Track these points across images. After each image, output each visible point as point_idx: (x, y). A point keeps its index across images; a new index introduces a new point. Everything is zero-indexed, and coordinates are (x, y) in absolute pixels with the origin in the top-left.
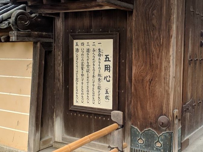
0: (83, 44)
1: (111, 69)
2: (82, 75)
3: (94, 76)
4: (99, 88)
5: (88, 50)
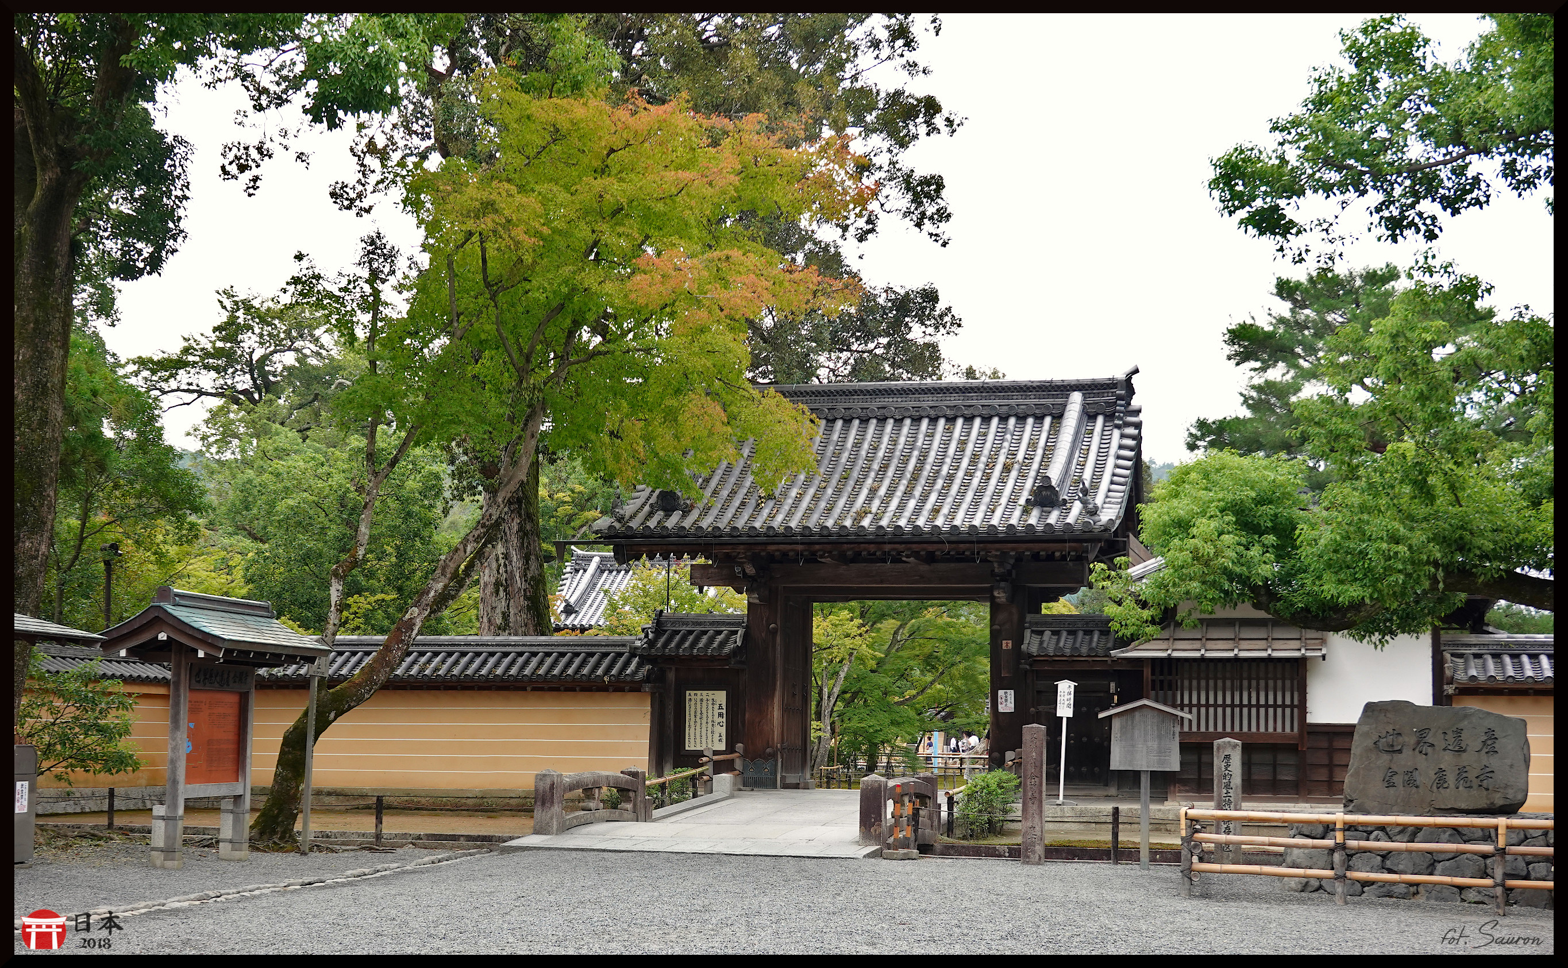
4: (712, 732)
5: (702, 700)
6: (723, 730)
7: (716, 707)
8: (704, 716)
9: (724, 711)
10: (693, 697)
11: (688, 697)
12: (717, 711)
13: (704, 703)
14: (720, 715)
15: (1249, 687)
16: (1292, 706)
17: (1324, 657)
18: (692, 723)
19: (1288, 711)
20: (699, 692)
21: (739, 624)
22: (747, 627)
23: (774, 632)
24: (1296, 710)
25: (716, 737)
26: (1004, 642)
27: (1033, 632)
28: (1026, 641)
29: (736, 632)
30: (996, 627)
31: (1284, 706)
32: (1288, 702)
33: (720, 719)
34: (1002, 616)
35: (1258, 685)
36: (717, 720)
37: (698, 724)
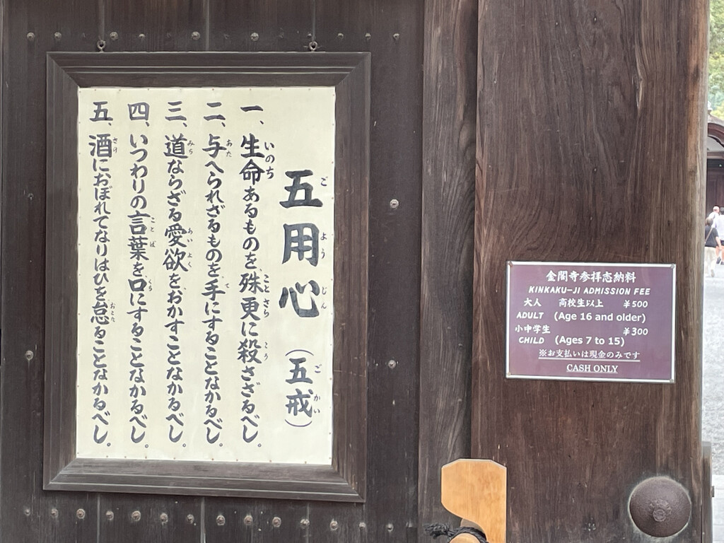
0: (139, 112)
1: (327, 246)
2: (139, 285)
3: (212, 290)
4: (247, 352)
5: (177, 147)
7: (273, 189)
8: (197, 244)
9: (324, 219)
10: (120, 129)
11: (86, 129)
18: (118, 292)
33: (299, 271)
37: (157, 298)
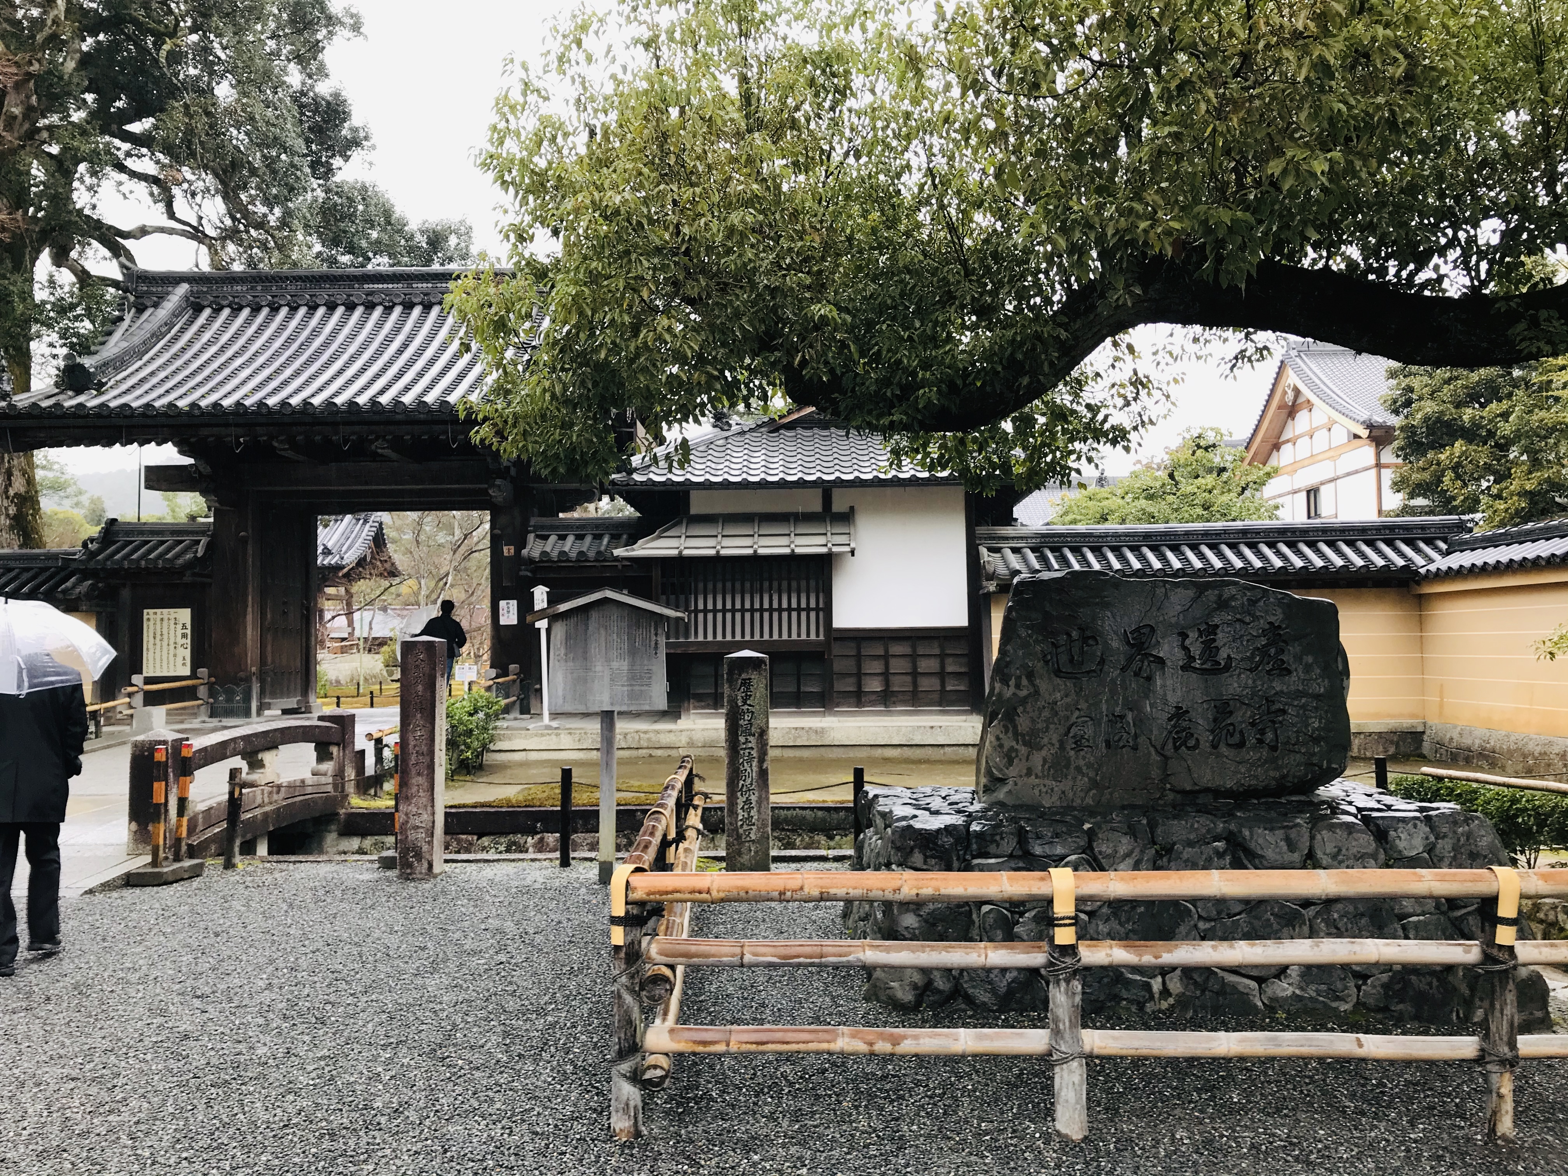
6: (187, 653)
7: (180, 626)
8: (165, 637)
9: (189, 632)
10: (152, 616)
11: (145, 617)
12: (180, 632)
13: (165, 623)
14: (184, 636)
15: (771, 588)
16: (817, 610)
17: (853, 553)
18: (151, 646)
19: (813, 615)
20: (159, 611)
21: (203, 533)
22: (212, 536)
23: (244, 541)
24: (821, 614)
25: (179, 660)
26: (505, 549)
27: (537, 536)
28: (529, 547)
29: (198, 542)
30: (497, 532)
31: (808, 609)
32: (813, 605)
33: (184, 641)
34: (503, 520)
35: (780, 585)
36: (181, 641)
37: (158, 647)
